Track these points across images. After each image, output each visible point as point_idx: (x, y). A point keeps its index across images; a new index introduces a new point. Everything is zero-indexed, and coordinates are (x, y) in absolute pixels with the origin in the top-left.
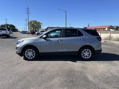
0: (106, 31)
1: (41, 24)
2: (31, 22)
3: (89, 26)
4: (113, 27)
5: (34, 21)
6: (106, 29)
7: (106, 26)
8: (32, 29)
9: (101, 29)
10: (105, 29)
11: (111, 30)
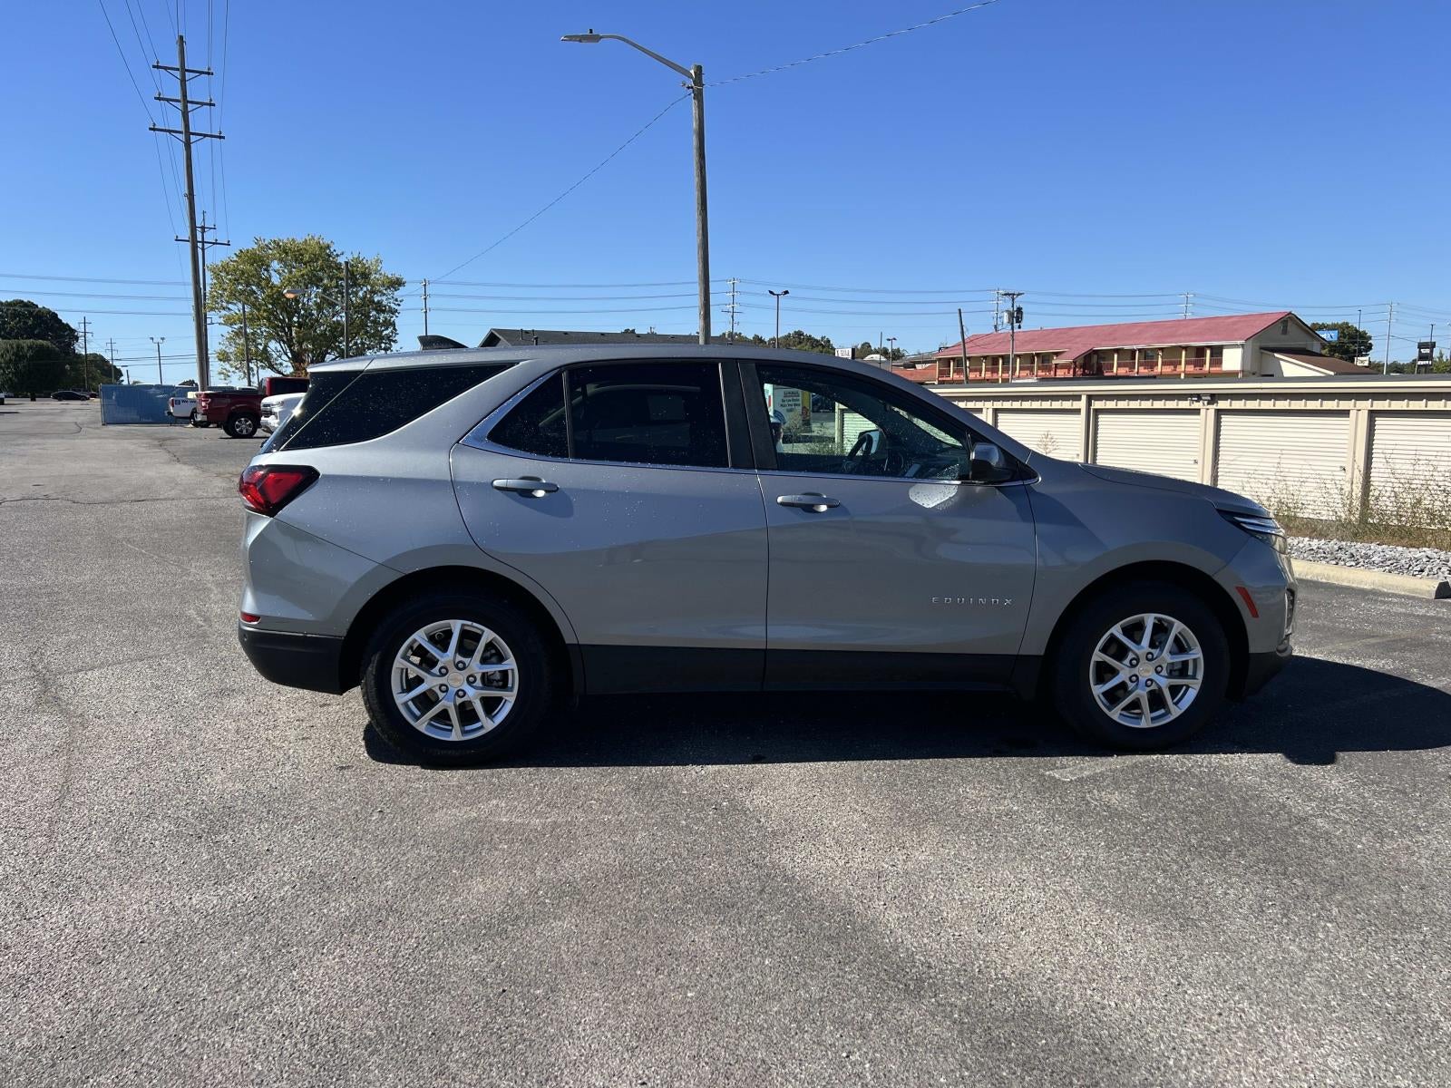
0: (1231, 376)
1: (397, 284)
2: (257, 260)
3: (1017, 316)
4: (1312, 331)
5: (292, 254)
6: (1232, 359)
7: (1226, 326)
8: (265, 358)
9: (1172, 354)
10: (1217, 352)
11: (1291, 367)
